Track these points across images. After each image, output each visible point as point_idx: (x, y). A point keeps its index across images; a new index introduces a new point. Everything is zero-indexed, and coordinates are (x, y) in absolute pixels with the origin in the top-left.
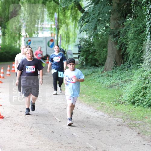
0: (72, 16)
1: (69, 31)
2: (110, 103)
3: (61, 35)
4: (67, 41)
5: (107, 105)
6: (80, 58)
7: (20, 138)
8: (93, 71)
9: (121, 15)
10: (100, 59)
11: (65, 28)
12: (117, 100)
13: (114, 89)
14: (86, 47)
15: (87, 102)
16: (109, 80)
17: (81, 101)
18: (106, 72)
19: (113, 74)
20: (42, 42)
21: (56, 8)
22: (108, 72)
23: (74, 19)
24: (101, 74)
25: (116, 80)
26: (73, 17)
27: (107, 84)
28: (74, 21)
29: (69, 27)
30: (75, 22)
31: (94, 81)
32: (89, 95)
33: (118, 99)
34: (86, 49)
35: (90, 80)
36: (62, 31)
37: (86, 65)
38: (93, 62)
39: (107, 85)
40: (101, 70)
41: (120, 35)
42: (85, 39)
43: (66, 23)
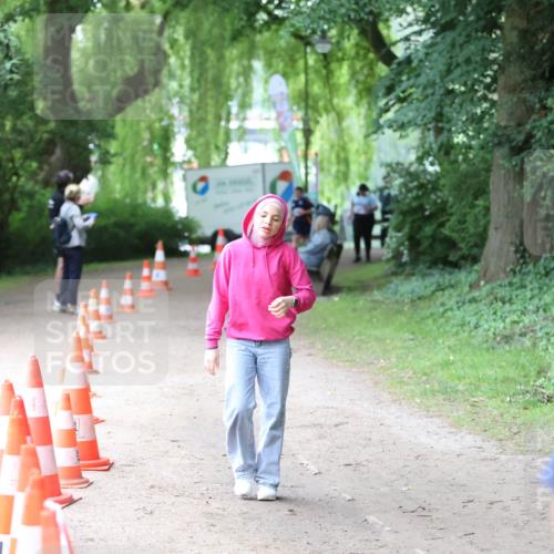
0: (357, 81)
1: (346, 139)
2: (502, 401)
3: (316, 155)
4: (340, 175)
5: (493, 406)
6: (391, 238)
7: (171, 540)
8: (439, 285)
9: (533, 73)
10: (464, 239)
11: (332, 128)
12: (529, 388)
13: (519, 347)
14: (410, 195)
15: (418, 401)
16: (499, 314)
17: (395, 398)
18: (488, 287)
19: (515, 293)
20: (247, 182)
21: (297, 56)
22: (494, 285)
23: (363, 94)
24: (469, 292)
25: (523, 313)
26: (361, 87)
27: (492, 330)
28: (364, 102)
29: (345, 124)
30: (366, 106)
31: (442, 320)
32: (425, 374)
33: (532, 383)
34: (409, 204)
35: (427, 318)
36: (322, 138)
37: (414, 261)
38: (439, 248)
39: (490, 334)
40: (466, 277)
41: (534, 146)
42: (406, 165)
43: (333, 108)
